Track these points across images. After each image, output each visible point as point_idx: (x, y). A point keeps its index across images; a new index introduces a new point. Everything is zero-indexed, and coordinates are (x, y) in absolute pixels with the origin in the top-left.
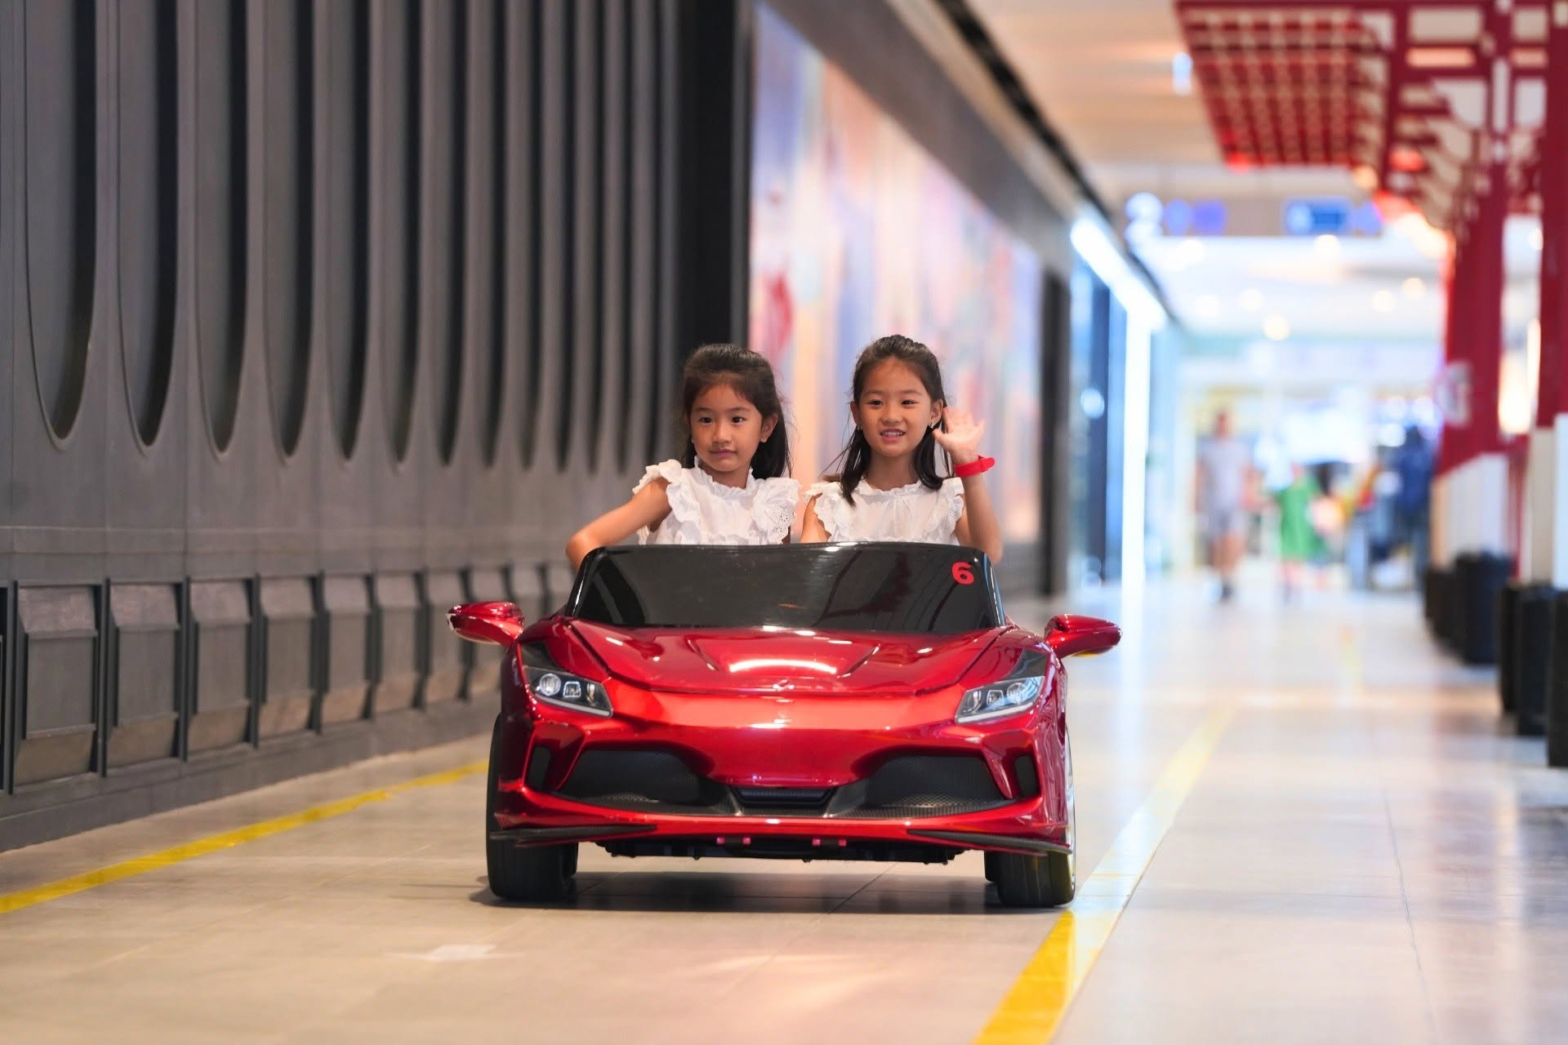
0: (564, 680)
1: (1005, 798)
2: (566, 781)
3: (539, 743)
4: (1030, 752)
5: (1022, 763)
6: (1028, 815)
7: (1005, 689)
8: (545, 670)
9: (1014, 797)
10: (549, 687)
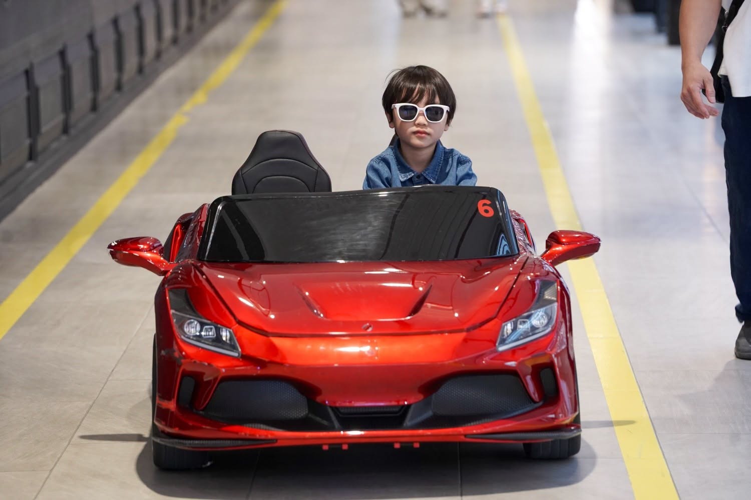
0: (202, 325)
1: (535, 402)
2: (208, 403)
3: (186, 374)
4: (551, 365)
5: (545, 374)
6: (552, 414)
7: (529, 317)
8: (188, 316)
9: (540, 400)
10: (192, 329)
